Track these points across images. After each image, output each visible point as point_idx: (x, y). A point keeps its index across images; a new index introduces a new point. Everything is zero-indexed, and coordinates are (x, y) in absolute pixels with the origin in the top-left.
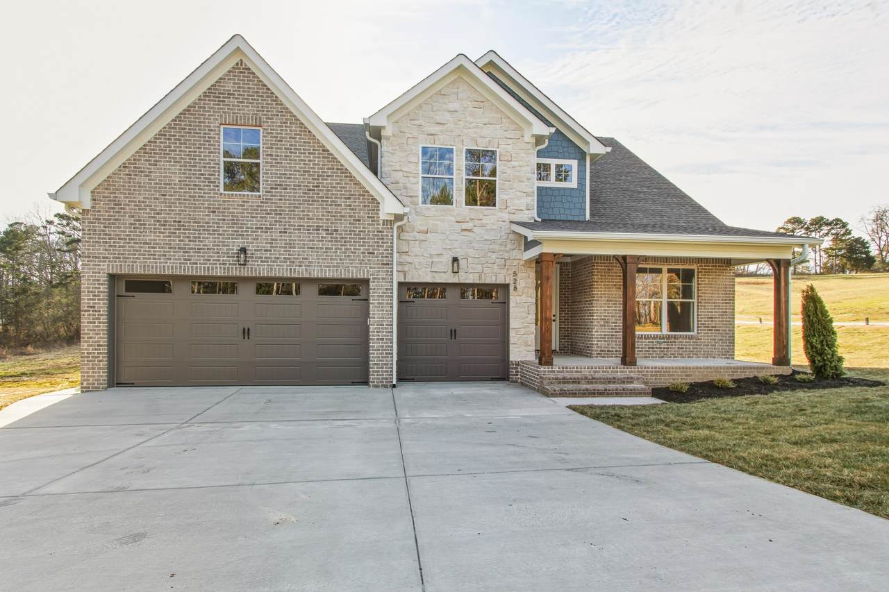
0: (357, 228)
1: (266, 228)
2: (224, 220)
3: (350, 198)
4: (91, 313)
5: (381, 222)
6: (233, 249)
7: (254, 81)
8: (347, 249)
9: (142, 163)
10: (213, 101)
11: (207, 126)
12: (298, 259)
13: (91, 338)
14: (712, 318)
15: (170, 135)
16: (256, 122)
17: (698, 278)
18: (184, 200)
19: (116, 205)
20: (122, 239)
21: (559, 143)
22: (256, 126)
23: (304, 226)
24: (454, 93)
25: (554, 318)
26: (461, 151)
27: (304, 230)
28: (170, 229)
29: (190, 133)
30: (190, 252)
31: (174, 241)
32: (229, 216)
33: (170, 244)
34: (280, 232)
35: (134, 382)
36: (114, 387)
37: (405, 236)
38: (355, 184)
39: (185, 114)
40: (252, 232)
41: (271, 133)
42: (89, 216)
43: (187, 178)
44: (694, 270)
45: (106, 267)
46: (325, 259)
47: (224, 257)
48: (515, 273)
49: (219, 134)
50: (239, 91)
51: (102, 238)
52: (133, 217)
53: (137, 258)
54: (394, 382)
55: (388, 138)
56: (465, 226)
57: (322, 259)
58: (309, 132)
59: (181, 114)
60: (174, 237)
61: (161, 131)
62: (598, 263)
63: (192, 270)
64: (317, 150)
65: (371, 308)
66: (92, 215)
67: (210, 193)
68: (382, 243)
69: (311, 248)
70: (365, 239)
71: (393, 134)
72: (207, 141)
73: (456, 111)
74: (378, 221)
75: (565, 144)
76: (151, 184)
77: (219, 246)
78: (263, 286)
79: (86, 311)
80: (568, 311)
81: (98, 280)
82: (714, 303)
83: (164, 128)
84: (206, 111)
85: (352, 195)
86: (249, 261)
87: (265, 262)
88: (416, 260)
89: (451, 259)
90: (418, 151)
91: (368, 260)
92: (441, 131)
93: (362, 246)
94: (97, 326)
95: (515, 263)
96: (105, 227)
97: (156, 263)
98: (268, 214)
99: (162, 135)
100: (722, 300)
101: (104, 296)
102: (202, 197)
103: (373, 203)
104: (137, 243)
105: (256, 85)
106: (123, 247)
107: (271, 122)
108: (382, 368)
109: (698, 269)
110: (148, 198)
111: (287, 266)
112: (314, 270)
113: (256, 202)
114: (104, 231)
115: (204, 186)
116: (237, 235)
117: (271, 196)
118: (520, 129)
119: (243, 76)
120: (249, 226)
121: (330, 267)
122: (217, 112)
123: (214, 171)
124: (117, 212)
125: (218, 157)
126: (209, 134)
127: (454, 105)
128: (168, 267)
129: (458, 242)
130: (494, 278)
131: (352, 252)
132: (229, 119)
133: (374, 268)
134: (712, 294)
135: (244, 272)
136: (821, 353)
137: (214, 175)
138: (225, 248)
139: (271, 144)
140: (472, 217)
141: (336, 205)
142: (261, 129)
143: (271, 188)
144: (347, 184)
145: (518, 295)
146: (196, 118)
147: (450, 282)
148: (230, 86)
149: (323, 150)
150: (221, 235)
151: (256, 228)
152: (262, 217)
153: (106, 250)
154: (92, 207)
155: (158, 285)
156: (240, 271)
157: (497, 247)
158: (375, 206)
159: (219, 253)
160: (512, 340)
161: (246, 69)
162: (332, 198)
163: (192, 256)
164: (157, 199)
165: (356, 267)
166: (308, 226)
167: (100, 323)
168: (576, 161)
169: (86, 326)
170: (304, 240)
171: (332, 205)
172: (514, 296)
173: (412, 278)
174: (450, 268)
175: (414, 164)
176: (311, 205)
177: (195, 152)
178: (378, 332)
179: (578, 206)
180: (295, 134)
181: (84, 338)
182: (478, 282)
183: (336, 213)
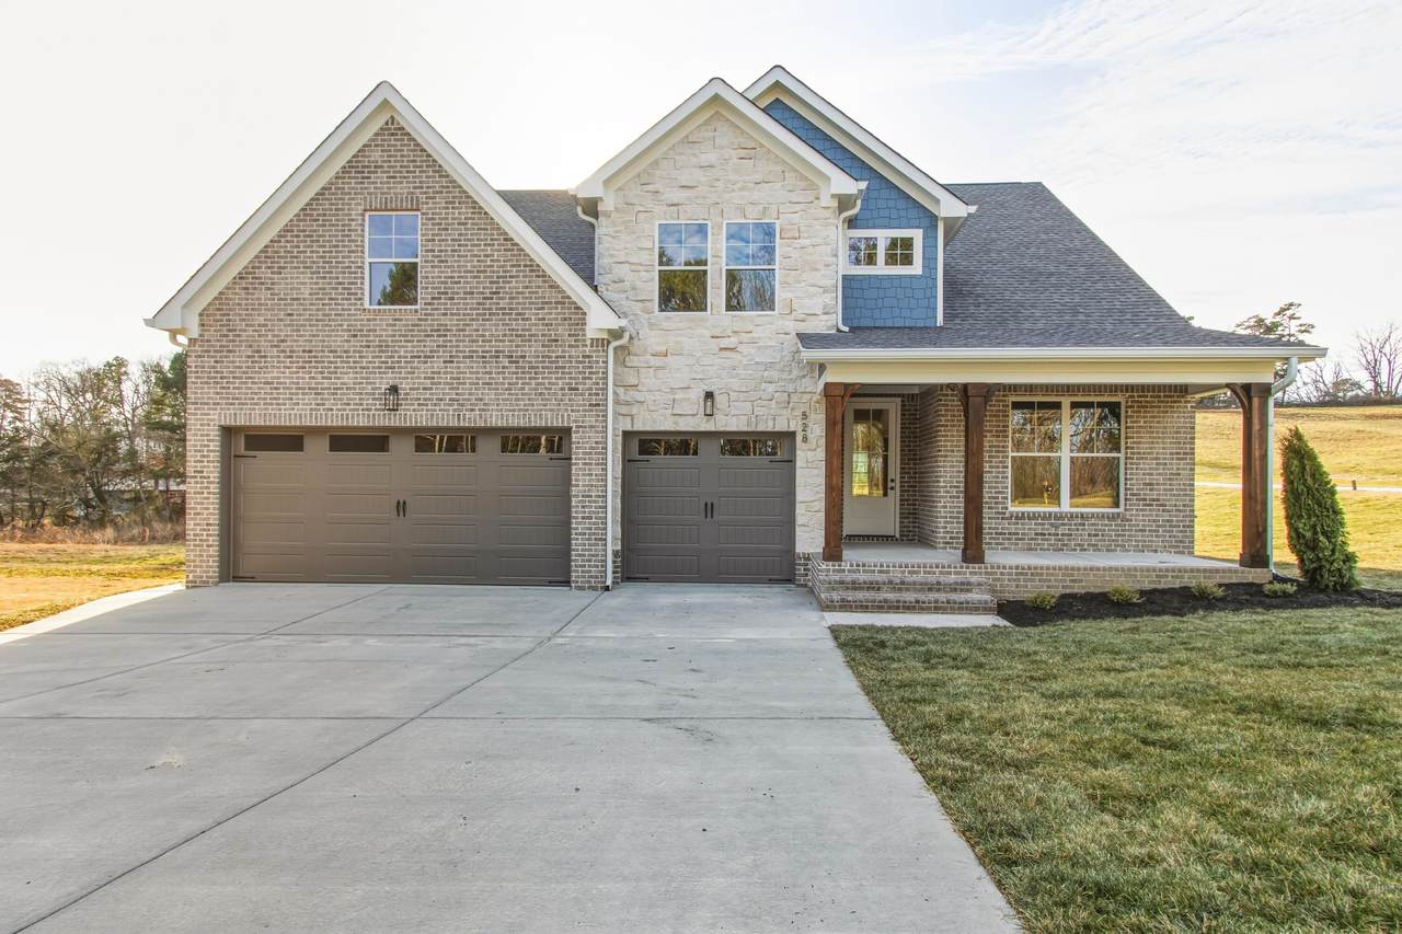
0: (553, 352)
1: (425, 357)
2: (369, 347)
3: (543, 308)
4: (199, 479)
5: (589, 342)
6: (380, 388)
7: (410, 145)
8: (538, 384)
9: (264, 273)
10: (354, 178)
11: (346, 215)
12: (468, 400)
13: (198, 514)
14: (1151, 484)
15: (298, 231)
16: (412, 204)
17: (1127, 417)
18: (317, 320)
19: (229, 330)
20: (237, 378)
21: (891, 204)
22: (412, 210)
23: (477, 352)
24: (709, 139)
25: (893, 485)
26: (720, 228)
27: (477, 357)
28: (298, 362)
29: (325, 226)
30: (323, 394)
31: (303, 378)
32: (375, 341)
33: (298, 383)
34: (445, 362)
35: (254, 575)
36: (228, 581)
37: (633, 361)
38: (551, 287)
39: (318, 199)
40: (406, 362)
41: (433, 219)
42: (197, 348)
43: (320, 289)
44: (1119, 403)
45: (216, 417)
46: (508, 400)
47: (368, 399)
48: (804, 414)
49: (363, 225)
50: (390, 161)
51: (212, 378)
52: (251, 346)
53: (256, 404)
54: (609, 583)
55: (607, 215)
56: (725, 343)
57: (503, 400)
58: (486, 213)
59: (312, 199)
60: (303, 373)
61: (287, 225)
62: (947, 395)
63: (326, 419)
64: (496, 240)
65: (573, 472)
66: (200, 346)
67: (350, 310)
68: (590, 373)
69: (488, 384)
70: (564, 367)
71: (616, 208)
72: (347, 236)
73: (712, 166)
74: (584, 340)
75: (902, 204)
76: (274, 299)
77: (362, 383)
78: (423, 440)
79: (192, 477)
80: (915, 473)
81: (207, 435)
82: (1157, 459)
83: (291, 221)
84: (346, 194)
85: (547, 303)
86: (401, 405)
87: (423, 405)
88: (650, 397)
89: (702, 395)
90: (653, 231)
91: (570, 400)
92: (689, 198)
93: (561, 378)
94: (205, 498)
95: (806, 398)
96: (216, 362)
97: (280, 410)
98: (428, 336)
99: (288, 231)
100: (1172, 454)
101: (215, 456)
102: (340, 315)
103: (578, 314)
104: (256, 383)
105: (412, 151)
106: (238, 388)
107: (433, 203)
108: (589, 561)
109: (1127, 402)
110: (270, 320)
111: (454, 410)
112: (491, 416)
113: (412, 320)
114: (214, 367)
115: (343, 299)
116: (386, 368)
117: (432, 309)
118: (812, 187)
119: (395, 140)
120: (402, 354)
121: (514, 410)
122: (360, 194)
123: (355, 278)
124: (230, 341)
125: (362, 257)
126: (350, 225)
127: (710, 157)
128: (295, 415)
129: (715, 368)
130: (771, 423)
131: (546, 388)
132: (376, 203)
133: (579, 411)
134: (1153, 443)
135: (394, 421)
136: (1313, 546)
137: (356, 283)
138: (370, 387)
139: (433, 235)
140: (735, 329)
141: (523, 319)
142: (419, 213)
143: (433, 298)
144: (539, 287)
145: (810, 450)
146: (331, 204)
147: (702, 429)
148: (376, 155)
149: (505, 240)
150: (364, 368)
151: (412, 357)
152: (420, 341)
153: (218, 393)
154: (201, 336)
155: (289, 441)
156: (390, 419)
157: (775, 374)
158: (580, 319)
159: (361, 394)
160: (799, 520)
161: (399, 129)
162: (517, 309)
163: (326, 399)
164: (282, 320)
165: (551, 410)
166: (483, 352)
167: (209, 493)
168: (921, 230)
169: (192, 498)
170: (478, 373)
171: (517, 320)
172: (803, 451)
173: (644, 424)
174: (702, 410)
175: (647, 252)
176: (487, 320)
177: (331, 252)
178: (583, 507)
179: (924, 303)
180: (466, 219)
181: (190, 514)
182: (745, 429)
183: (523, 330)
